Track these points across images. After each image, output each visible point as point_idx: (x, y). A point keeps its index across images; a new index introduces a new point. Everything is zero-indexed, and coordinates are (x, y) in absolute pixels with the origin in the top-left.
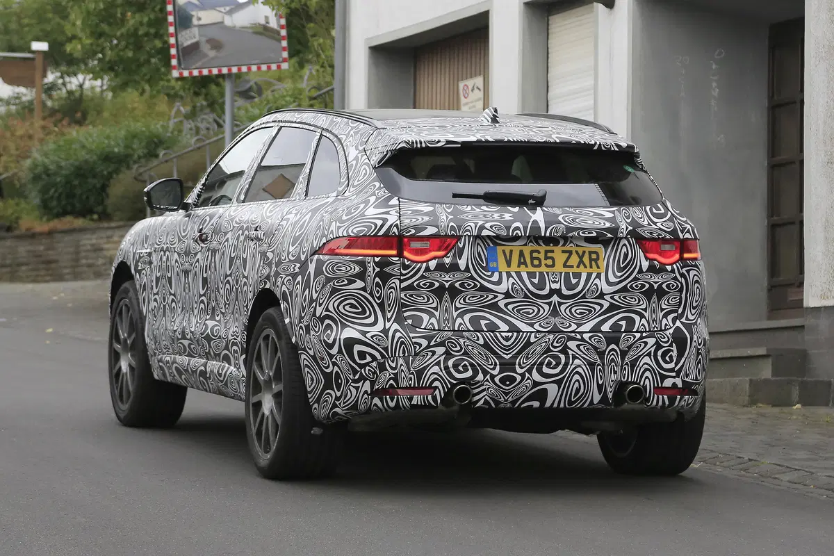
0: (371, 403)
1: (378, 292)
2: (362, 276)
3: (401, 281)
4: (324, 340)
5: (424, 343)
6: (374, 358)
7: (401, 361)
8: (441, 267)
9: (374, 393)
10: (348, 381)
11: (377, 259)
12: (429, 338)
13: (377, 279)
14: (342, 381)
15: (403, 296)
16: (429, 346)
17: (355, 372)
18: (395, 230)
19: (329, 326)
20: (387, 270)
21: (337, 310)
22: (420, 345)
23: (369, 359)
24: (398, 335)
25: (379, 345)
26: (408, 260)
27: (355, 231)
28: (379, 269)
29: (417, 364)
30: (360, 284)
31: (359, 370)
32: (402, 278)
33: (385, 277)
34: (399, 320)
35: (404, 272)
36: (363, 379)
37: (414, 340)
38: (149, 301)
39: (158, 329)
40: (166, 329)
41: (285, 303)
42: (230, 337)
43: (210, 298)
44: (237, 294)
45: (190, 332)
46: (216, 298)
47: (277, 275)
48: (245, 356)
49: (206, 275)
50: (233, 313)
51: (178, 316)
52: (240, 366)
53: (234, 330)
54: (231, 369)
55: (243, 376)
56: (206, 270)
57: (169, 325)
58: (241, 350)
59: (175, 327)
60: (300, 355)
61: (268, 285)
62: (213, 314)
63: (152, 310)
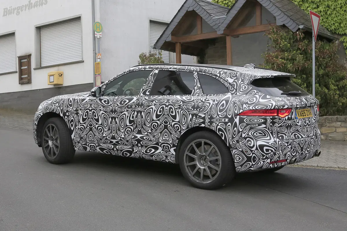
0: (269, 166)
1: (271, 128)
2: (265, 123)
3: (278, 124)
4: (248, 145)
5: (286, 144)
6: (272, 151)
7: (281, 151)
8: (289, 119)
9: (271, 163)
10: (259, 159)
11: (271, 117)
12: (287, 143)
13: (271, 124)
14: (256, 159)
15: (278, 129)
16: (287, 146)
17: (263, 156)
18: (277, 107)
19: (249, 141)
20: (274, 120)
21: (253, 135)
22: (285, 145)
23: (270, 151)
24: (280, 143)
25: (274, 147)
26: (280, 117)
27: (259, 107)
28: (272, 121)
29: (285, 152)
30: (264, 126)
31: (266, 155)
32: (279, 123)
33: (273, 123)
34: (278, 137)
35: (279, 121)
36: (267, 158)
37: (284, 144)
38: (76, 126)
39: (86, 135)
40: (95, 135)
41: (220, 132)
42: (160, 141)
43: (136, 127)
44: (166, 127)
45: (120, 137)
46: (142, 127)
47: (211, 123)
48: (175, 148)
49: (133, 119)
50: (161, 133)
51: (105, 131)
52: (170, 151)
53: (164, 139)
54: (158, 151)
55: (172, 154)
56: (133, 117)
57: (97, 134)
58: (172, 146)
59: (104, 135)
60: (232, 150)
61: (203, 125)
62: (139, 132)
63: (79, 128)
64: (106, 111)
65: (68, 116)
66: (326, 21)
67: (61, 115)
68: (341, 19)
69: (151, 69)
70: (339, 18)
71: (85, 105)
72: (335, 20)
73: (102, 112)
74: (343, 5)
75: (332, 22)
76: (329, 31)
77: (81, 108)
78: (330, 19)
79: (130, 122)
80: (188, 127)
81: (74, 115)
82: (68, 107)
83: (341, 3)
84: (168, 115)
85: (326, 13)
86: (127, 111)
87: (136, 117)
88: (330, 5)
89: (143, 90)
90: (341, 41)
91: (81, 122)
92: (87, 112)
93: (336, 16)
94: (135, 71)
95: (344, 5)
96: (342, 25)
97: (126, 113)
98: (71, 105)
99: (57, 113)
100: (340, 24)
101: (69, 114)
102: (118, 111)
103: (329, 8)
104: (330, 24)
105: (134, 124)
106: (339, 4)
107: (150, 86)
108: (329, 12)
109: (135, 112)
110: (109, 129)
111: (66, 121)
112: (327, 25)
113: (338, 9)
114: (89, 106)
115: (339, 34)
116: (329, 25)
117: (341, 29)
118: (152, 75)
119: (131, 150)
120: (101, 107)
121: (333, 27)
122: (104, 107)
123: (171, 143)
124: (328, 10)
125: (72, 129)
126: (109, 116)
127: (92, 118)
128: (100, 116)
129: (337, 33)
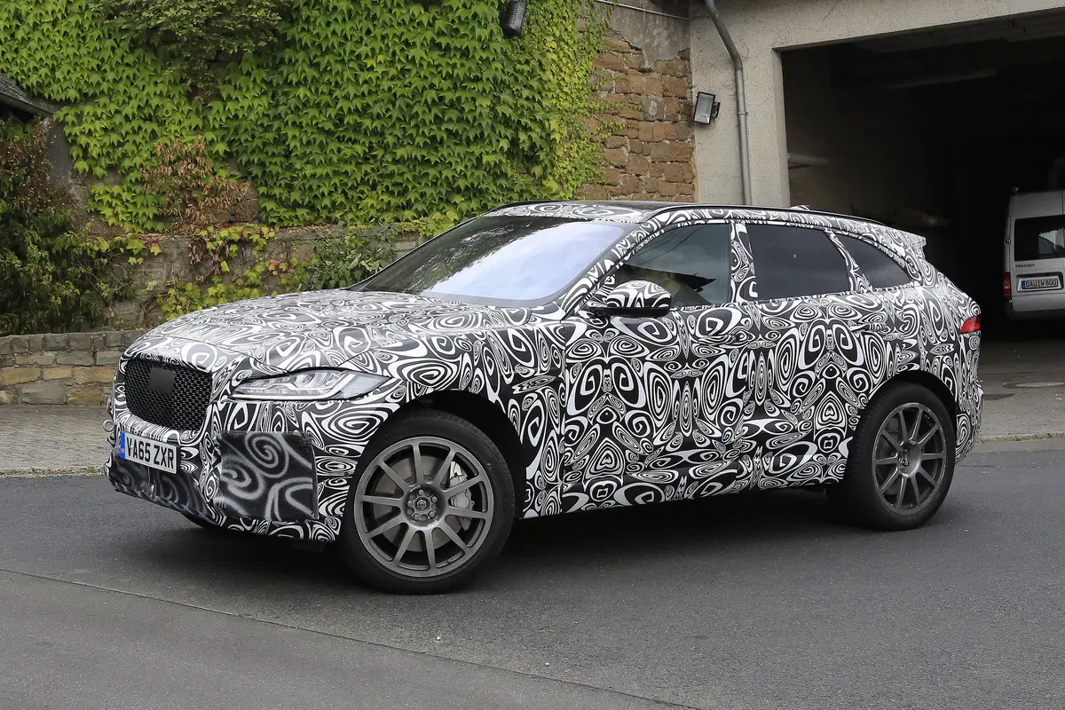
38: (550, 428)
39: (591, 453)
40: (624, 449)
41: (947, 379)
42: (818, 427)
43: (752, 398)
44: (831, 385)
45: (711, 439)
46: (768, 396)
47: (931, 357)
48: (851, 438)
49: (745, 376)
50: (816, 404)
51: (657, 429)
52: (837, 451)
53: (825, 418)
54: (806, 457)
55: (843, 457)
56: (744, 371)
57: (631, 443)
58: (844, 434)
59: (657, 442)
60: (959, 417)
61: (916, 367)
62: (760, 413)
63: (559, 436)
64: (663, 360)
65: (519, 398)
66: (14, 59)
67: (493, 397)
68: (56, 59)
69: (723, 221)
70: (50, 52)
71: (584, 348)
72: (38, 57)
73: (648, 365)
74: (59, 16)
75: (32, 64)
76: (22, 88)
77: (568, 361)
78: (24, 53)
79: (738, 384)
80: (885, 378)
81: (543, 391)
82: (514, 363)
83: (53, 12)
84: (836, 350)
85: (13, 35)
86: (728, 352)
87: (753, 369)
88: (23, 14)
89: (737, 284)
90: (58, 120)
91: (572, 410)
92: (595, 373)
93: (42, 47)
94: (679, 225)
95: (63, 17)
96: (58, 74)
97: (724, 358)
98: (526, 356)
99: (472, 390)
100: (53, 70)
101: (525, 388)
102: (701, 356)
103: (21, 21)
104: (25, 69)
105: (747, 390)
106: (47, 13)
107: (750, 274)
108: (20, 34)
109: (749, 354)
110: (670, 420)
111: (511, 416)
112: (16, 69)
113: (45, 27)
114: (599, 352)
115: (50, 101)
116: (23, 71)
117: (55, 87)
118: (736, 239)
119: (736, 471)
120: (643, 350)
121: (34, 79)
122: (652, 348)
123: (843, 429)
124: (18, 27)
125: (534, 441)
126: (673, 376)
127: (613, 392)
128: (642, 379)
129: (47, 96)
